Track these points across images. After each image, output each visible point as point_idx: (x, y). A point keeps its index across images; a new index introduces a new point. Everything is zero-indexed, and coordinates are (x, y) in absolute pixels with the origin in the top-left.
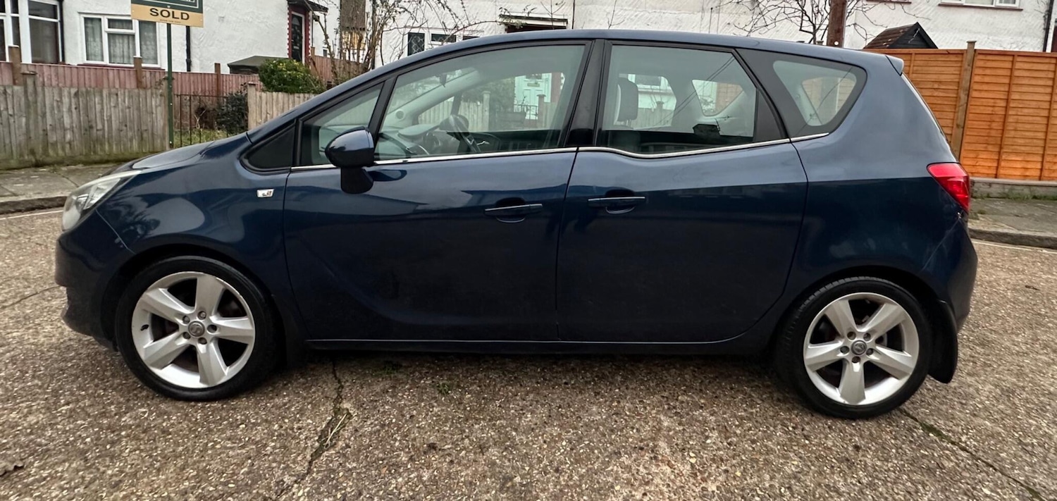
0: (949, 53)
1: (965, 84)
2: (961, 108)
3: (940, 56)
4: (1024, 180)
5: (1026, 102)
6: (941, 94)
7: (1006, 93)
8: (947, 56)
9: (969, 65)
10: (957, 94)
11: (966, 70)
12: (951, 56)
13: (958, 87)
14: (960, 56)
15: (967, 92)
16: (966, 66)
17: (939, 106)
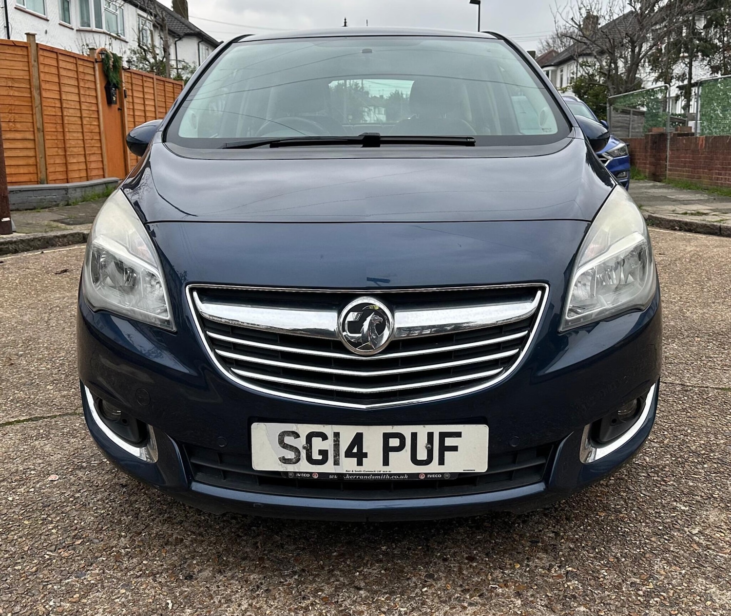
0: (15, 45)
1: (35, 82)
2: (37, 108)
3: (7, 47)
4: (80, 181)
5: (69, 102)
6: (16, 94)
7: (58, 92)
8: (12, 48)
9: (35, 61)
10: (31, 93)
11: (33, 66)
12: (17, 49)
13: (30, 85)
14: (25, 49)
15: (39, 91)
16: (33, 62)
17: (17, 108)
